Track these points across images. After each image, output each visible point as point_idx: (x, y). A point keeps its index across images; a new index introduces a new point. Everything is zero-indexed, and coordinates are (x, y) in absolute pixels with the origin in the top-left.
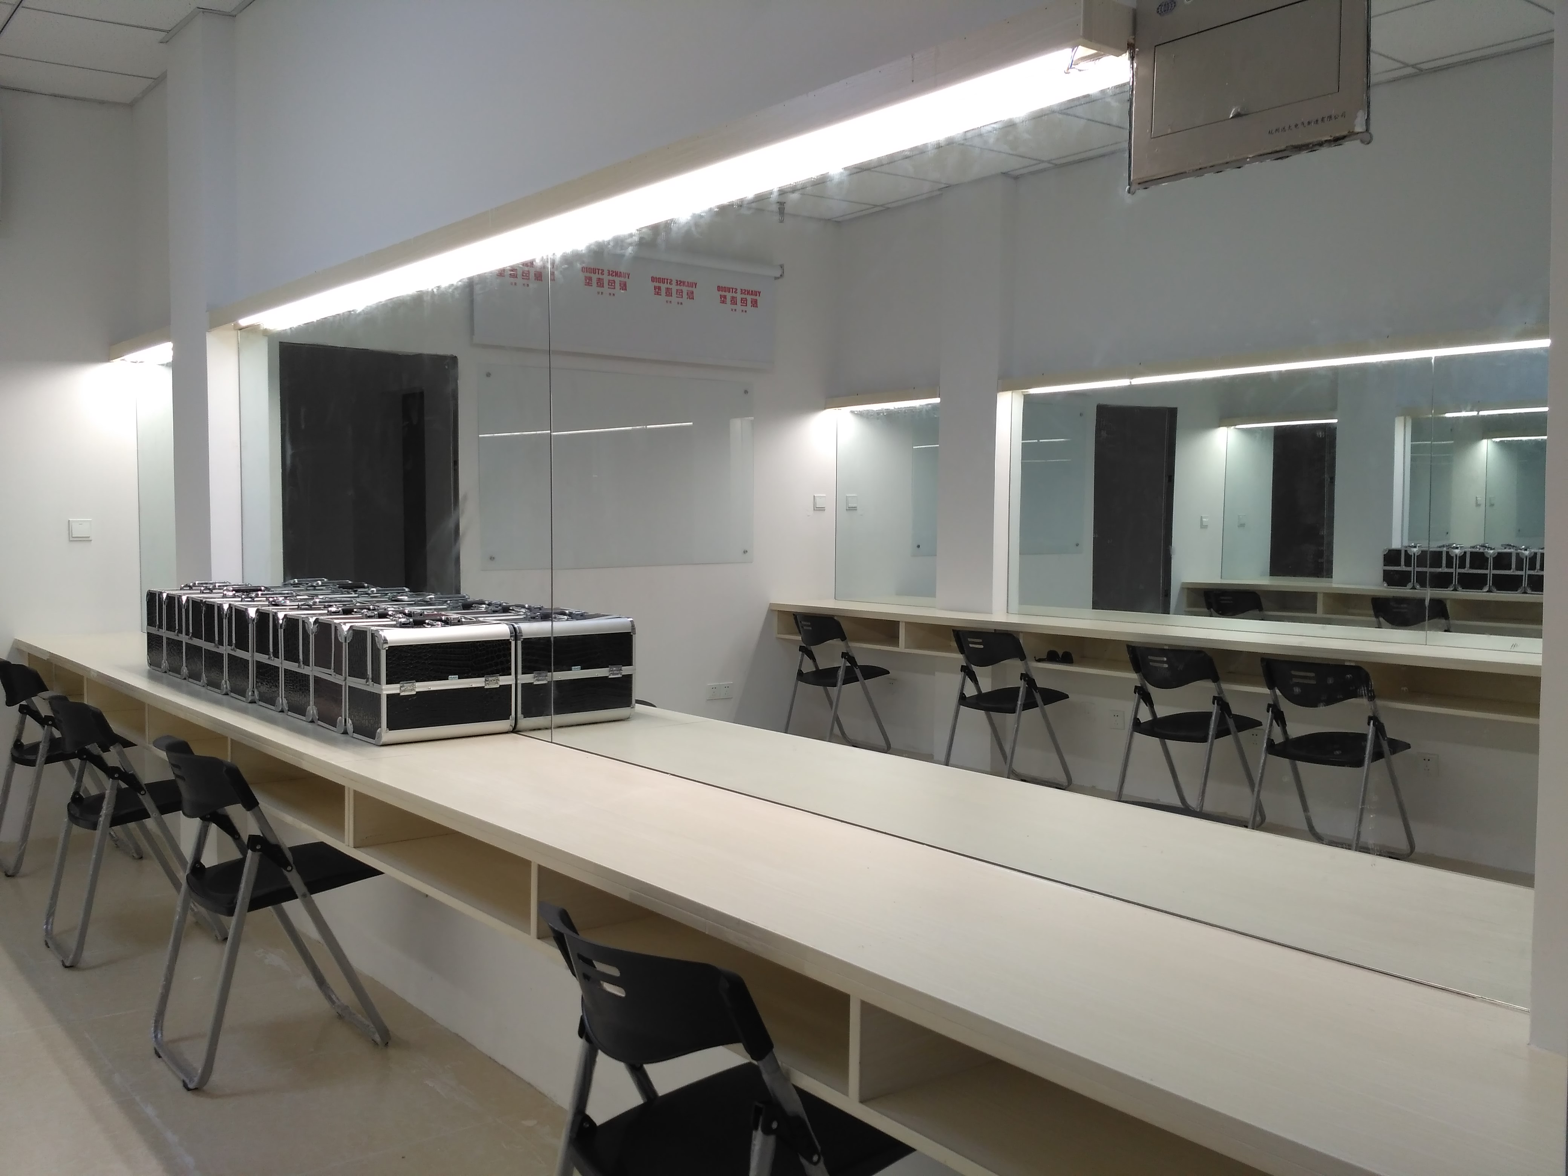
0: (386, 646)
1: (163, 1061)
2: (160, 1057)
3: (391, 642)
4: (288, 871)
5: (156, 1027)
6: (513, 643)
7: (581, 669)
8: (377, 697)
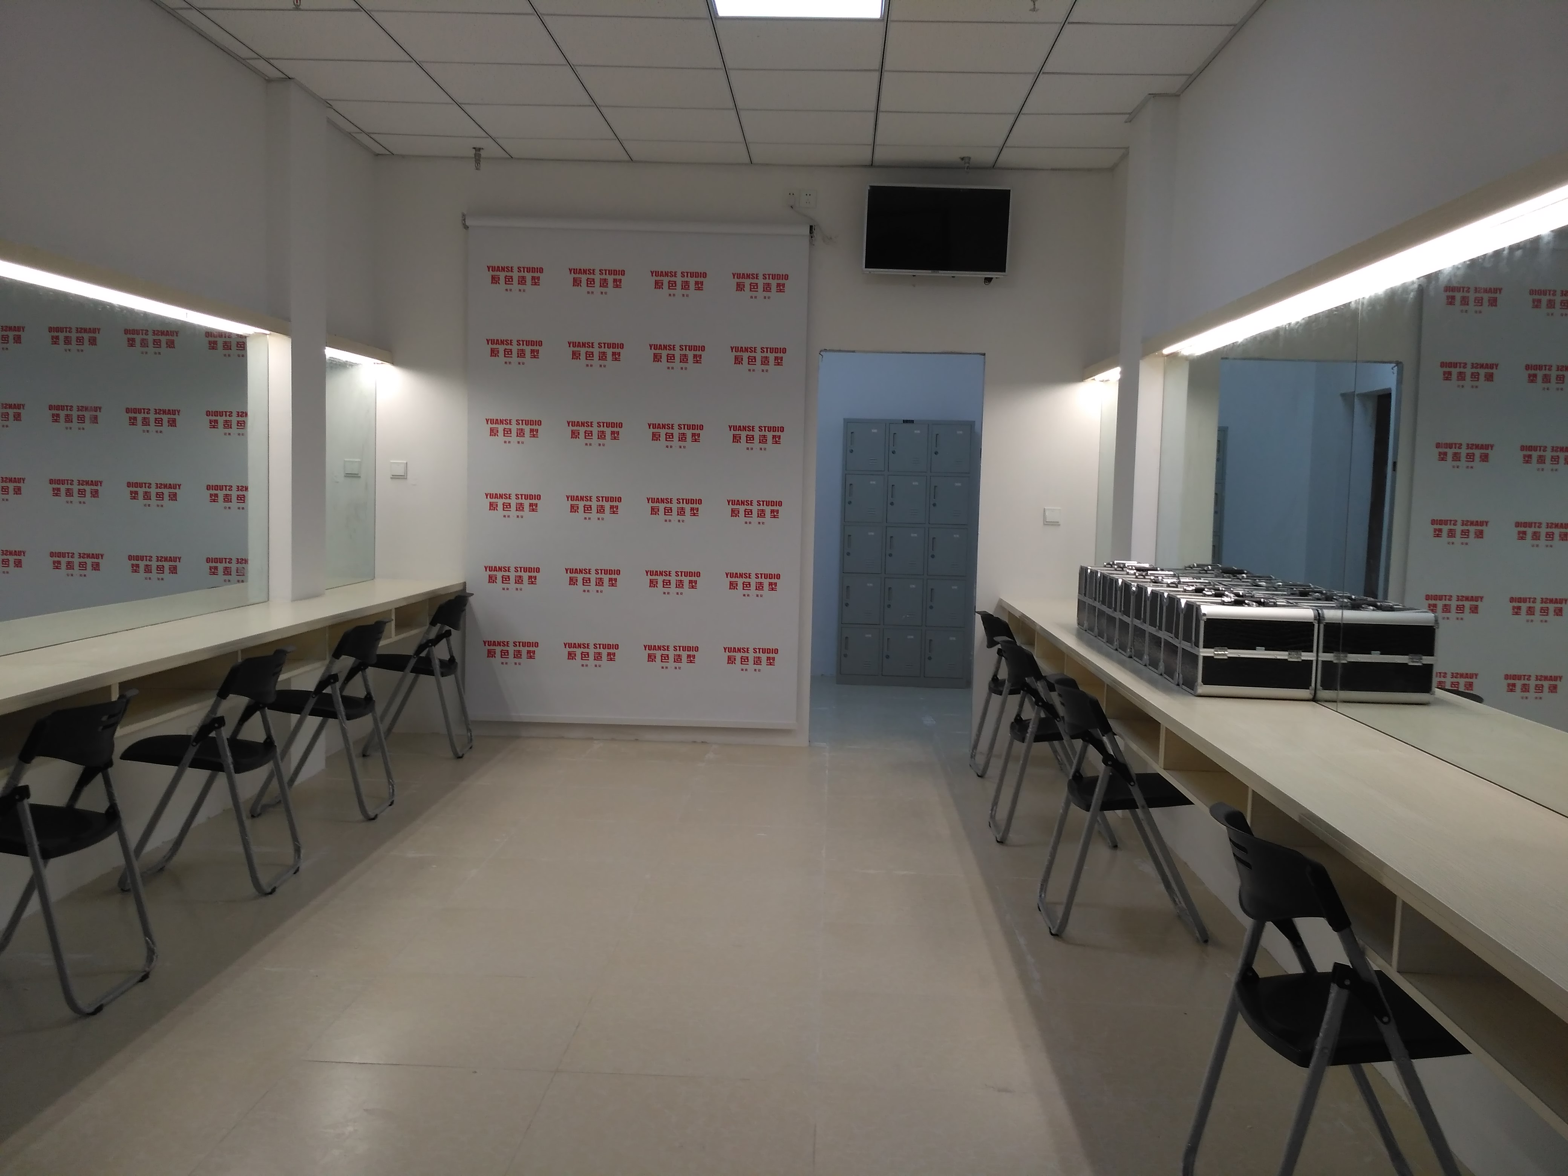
0: (1205, 618)
1: (1041, 913)
2: (1040, 910)
3: (1209, 616)
4: (1132, 786)
5: (1041, 889)
6: (1316, 626)
7: (1381, 654)
8: (1196, 657)
